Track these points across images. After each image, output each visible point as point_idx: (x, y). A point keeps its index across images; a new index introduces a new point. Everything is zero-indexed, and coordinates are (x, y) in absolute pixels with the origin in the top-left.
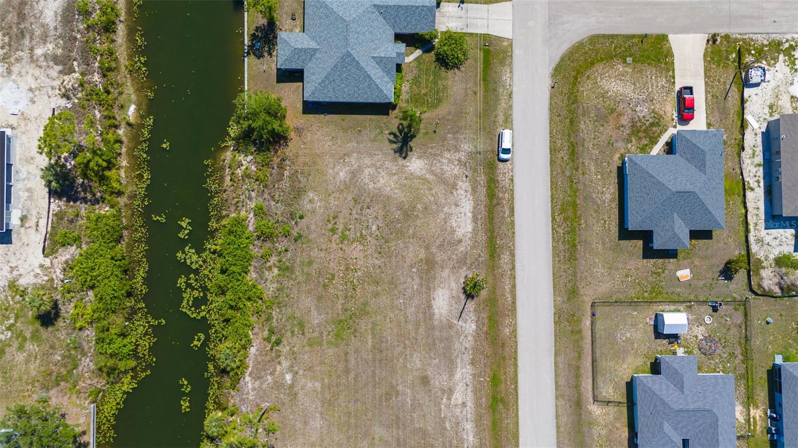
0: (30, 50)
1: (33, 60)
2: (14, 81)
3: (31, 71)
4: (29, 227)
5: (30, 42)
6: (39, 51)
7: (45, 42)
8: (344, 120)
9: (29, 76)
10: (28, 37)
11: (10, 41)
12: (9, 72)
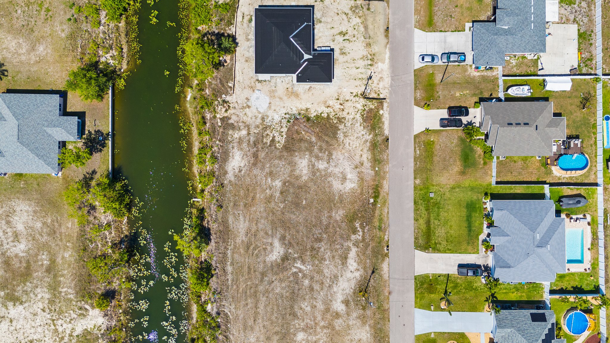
0: (250, 134)
1: (248, 127)
2: (260, 113)
3: (249, 119)
4: (248, 15)
5: (250, 139)
6: (244, 132)
7: (240, 138)
8: (39, 86)
9: (250, 116)
10: (251, 142)
11: (263, 139)
12: (263, 119)
